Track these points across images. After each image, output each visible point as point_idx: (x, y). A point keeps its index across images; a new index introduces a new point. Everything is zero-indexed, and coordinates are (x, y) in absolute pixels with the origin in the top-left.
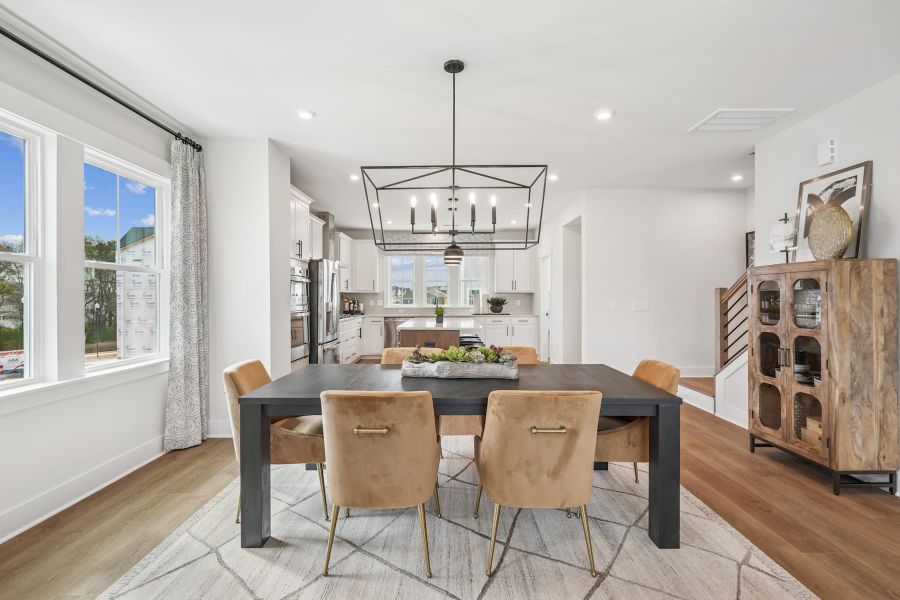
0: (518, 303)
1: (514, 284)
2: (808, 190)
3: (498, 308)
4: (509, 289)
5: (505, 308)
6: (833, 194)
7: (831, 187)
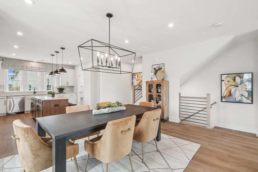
0: (68, 89)
1: (67, 83)
2: (154, 67)
3: (62, 91)
4: (65, 85)
5: (64, 91)
6: (158, 68)
7: (158, 67)
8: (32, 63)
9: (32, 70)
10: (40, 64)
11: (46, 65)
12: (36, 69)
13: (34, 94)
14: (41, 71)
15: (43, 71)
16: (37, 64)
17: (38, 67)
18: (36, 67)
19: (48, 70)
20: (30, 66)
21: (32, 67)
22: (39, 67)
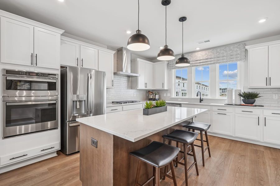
0: (275, 97)
1: (268, 80)
4: (263, 85)
5: (258, 101)
8: (196, 54)
9: (196, 64)
10: (207, 52)
11: (219, 50)
12: (201, 61)
13: (200, 102)
14: (209, 63)
15: (212, 62)
16: (203, 53)
17: (205, 57)
18: (201, 58)
19: (221, 58)
20: (195, 59)
21: (196, 59)
22: (207, 57)
